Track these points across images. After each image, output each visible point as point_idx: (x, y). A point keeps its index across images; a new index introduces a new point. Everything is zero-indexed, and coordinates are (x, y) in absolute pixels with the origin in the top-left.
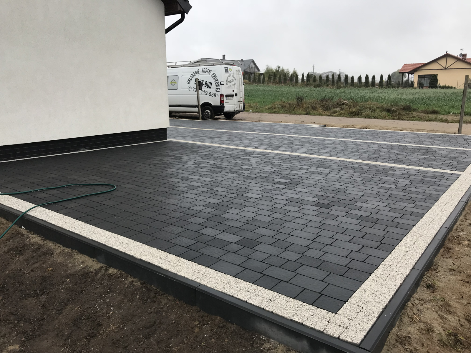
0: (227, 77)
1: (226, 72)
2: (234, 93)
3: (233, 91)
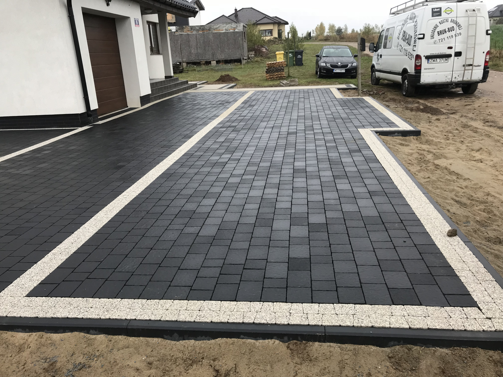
0: (434, 25)
1: (433, 16)
2: (452, 52)
3: (450, 48)
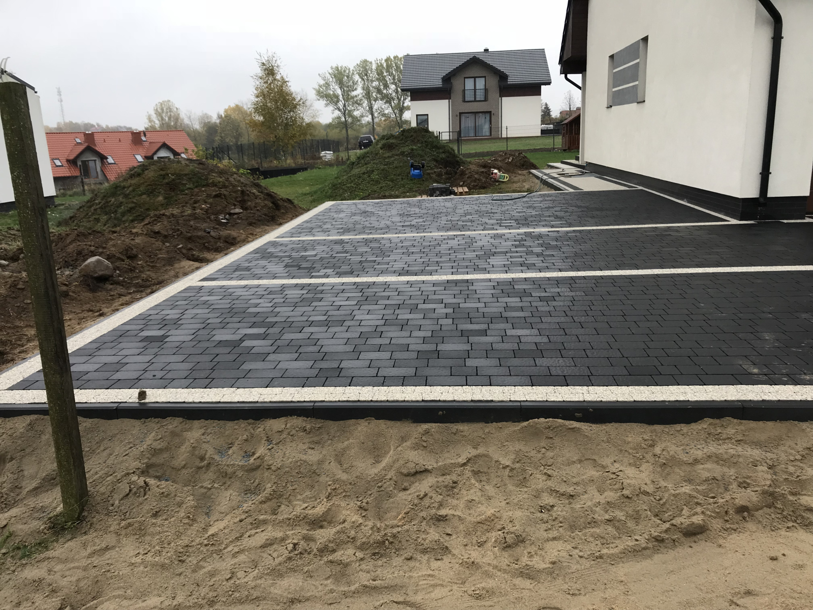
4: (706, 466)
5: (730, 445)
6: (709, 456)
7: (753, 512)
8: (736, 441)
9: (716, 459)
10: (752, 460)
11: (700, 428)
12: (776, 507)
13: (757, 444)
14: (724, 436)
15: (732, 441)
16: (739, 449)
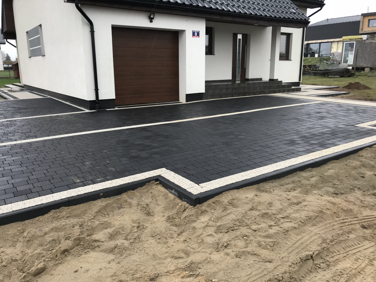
4: (50, 235)
5: (63, 220)
6: (52, 229)
7: (70, 251)
8: (66, 217)
9: (55, 230)
10: (72, 225)
11: (49, 216)
12: (80, 245)
13: (76, 216)
14: (61, 217)
15: (64, 218)
16: (67, 221)
